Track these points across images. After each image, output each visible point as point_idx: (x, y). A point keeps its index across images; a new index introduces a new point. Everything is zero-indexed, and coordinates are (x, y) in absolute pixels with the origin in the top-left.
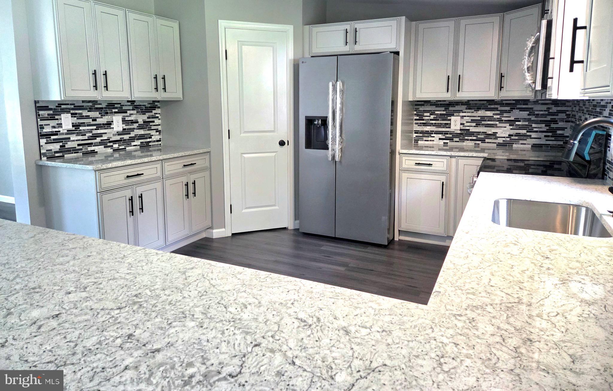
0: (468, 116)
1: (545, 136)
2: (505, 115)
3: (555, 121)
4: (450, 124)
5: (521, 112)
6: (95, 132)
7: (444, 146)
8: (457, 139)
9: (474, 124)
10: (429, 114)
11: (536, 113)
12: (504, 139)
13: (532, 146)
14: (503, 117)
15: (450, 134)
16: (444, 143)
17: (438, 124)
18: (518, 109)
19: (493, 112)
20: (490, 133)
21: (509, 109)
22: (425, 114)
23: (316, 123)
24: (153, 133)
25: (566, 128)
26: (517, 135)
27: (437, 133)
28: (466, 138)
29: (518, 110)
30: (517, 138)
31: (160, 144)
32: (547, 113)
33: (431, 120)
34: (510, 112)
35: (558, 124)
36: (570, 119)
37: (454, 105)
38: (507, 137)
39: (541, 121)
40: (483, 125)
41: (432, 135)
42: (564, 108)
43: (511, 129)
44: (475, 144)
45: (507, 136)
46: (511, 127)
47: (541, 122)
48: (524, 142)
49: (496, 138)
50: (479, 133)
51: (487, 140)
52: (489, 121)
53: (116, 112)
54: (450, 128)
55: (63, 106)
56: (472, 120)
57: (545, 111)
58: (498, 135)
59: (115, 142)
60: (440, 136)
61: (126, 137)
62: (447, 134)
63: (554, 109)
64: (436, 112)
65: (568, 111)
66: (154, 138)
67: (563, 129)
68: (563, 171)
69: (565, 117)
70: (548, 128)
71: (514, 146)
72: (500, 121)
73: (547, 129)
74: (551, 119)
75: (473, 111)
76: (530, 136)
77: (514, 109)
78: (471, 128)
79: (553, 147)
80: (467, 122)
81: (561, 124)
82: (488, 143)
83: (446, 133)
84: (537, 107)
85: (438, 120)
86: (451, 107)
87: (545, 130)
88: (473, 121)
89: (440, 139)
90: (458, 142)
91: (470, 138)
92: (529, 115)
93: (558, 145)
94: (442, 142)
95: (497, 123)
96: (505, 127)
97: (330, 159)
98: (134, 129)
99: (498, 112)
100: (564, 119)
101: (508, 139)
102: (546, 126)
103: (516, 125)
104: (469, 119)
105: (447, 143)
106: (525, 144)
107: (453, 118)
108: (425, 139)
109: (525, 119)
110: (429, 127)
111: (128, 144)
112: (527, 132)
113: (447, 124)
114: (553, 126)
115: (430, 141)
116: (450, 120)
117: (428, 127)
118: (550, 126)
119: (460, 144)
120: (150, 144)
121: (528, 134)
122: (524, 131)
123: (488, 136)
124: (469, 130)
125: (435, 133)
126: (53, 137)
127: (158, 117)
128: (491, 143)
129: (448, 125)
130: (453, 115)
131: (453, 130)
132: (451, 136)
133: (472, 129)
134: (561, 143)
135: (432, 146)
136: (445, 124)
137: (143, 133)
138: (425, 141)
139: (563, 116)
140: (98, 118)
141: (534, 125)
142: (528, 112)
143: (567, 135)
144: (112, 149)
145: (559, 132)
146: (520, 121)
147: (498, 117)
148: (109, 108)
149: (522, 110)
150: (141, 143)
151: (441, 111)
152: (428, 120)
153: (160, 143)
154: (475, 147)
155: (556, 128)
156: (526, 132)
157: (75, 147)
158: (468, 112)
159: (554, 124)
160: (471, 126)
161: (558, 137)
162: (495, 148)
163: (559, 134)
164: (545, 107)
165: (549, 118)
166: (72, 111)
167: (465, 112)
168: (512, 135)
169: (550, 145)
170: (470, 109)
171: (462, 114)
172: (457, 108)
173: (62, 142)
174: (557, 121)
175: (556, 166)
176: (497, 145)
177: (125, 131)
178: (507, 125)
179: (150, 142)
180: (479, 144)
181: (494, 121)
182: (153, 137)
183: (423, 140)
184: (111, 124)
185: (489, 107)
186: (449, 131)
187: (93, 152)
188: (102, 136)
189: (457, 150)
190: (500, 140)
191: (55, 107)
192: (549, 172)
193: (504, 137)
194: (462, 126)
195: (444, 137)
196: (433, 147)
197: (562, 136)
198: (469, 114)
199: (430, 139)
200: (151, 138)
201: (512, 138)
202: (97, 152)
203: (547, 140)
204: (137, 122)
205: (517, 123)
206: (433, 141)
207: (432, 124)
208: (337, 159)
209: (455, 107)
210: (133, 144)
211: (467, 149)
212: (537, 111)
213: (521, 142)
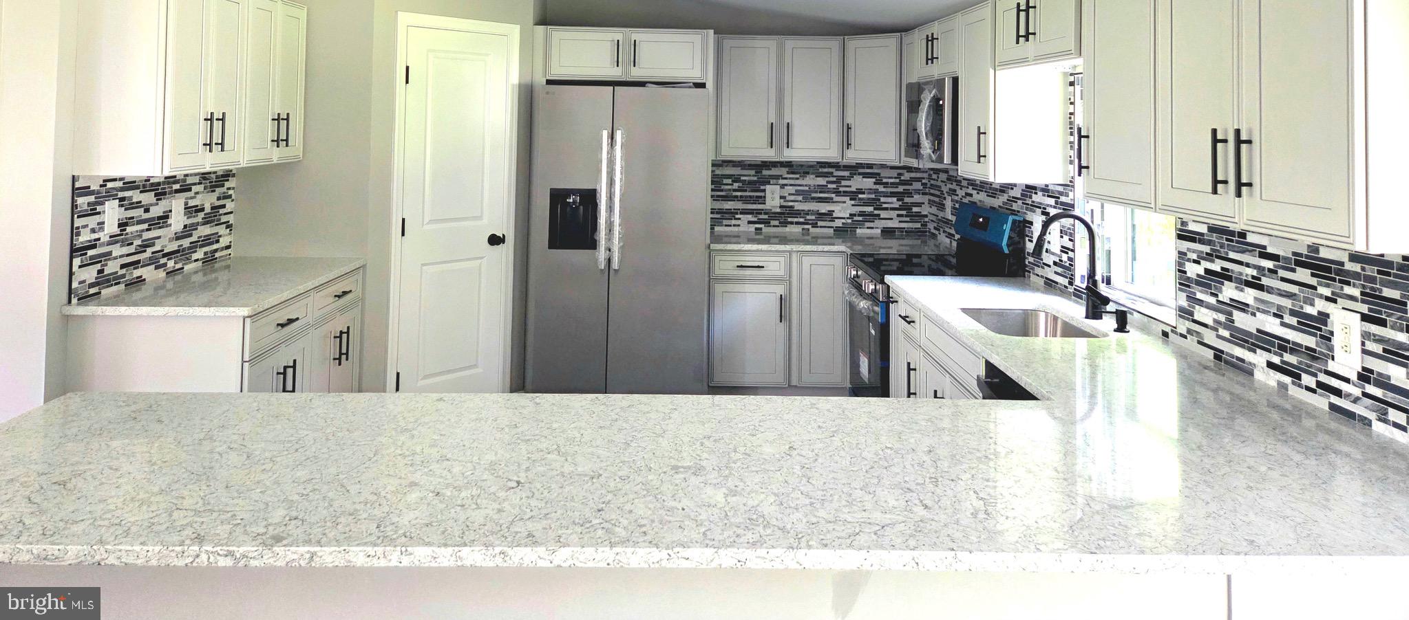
0: (791, 185)
1: (899, 216)
2: (844, 183)
3: (909, 194)
4: (765, 197)
5: (865, 179)
6: (147, 235)
7: (756, 234)
8: (776, 223)
9: (800, 198)
10: (730, 180)
11: (884, 180)
12: (843, 221)
13: (882, 231)
14: (840, 186)
15: (765, 214)
16: (756, 229)
17: (746, 197)
18: (860, 174)
19: (827, 179)
20: (823, 211)
21: (849, 175)
22: (725, 181)
23: (571, 201)
24: (222, 230)
25: (924, 203)
26: (862, 214)
27: (744, 212)
28: (790, 220)
29: (861, 177)
30: (861, 218)
31: (230, 254)
32: (897, 181)
33: (735, 190)
34: (850, 180)
35: (913, 197)
36: (927, 190)
37: (769, 166)
38: (848, 218)
39: (891, 193)
40: (813, 198)
41: (737, 216)
42: (918, 175)
43: (853, 205)
44: (803, 229)
45: (848, 216)
46: (853, 202)
47: (893, 194)
48: (871, 225)
49: (833, 220)
50: (808, 213)
51: (820, 223)
52: (821, 192)
53: (177, 191)
54: (765, 204)
55: (110, 185)
56: (796, 191)
57: (895, 178)
58: (835, 215)
59: (168, 255)
60: (750, 217)
61: (186, 243)
62: (761, 214)
63: (907, 176)
64: (743, 178)
65: (924, 178)
66: (224, 242)
67: (919, 205)
68: (924, 266)
69: (921, 188)
70: (900, 203)
71: (858, 231)
72: (838, 193)
73: (900, 206)
74: (904, 190)
75: (798, 176)
76: (879, 215)
77: (855, 174)
78: (796, 203)
79: (909, 233)
80: (789, 194)
81: (917, 198)
82: (821, 227)
83: (759, 212)
84: (884, 173)
85: (746, 191)
86: (766, 169)
87: (898, 206)
88: (798, 193)
89: (750, 222)
90: (778, 226)
91: (796, 220)
92: (875, 183)
93: (915, 228)
94: (752, 228)
95: (833, 195)
96: (845, 202)
97: (602, 266)
98: (198, 224)
99: (834, 179)
100: (919, 190)
101: (850, 221)
102: (898, 200)
103: (860, 199)
104: (792, 189)
105: (761, 229)
106: (872, 228)
107: (768, 187)
108: (725, 222)
109: (871, 189)
110: (732, 202)
111: (188, 259)
112: (875, 209)
113: (761, 197)
114: (907, 200)
115: (734, 225)
116: (764, 191)
117: (729, 202)
118: (903, 200)
119: (780, 230)
120: (217, 255)
121: (876, 212)
122: (870, 209)
123: (821, 216)
124: (792, 207)
125: (741, 213)
126: (91, 253)
127: (230, 196)
128: (825, 227)
129: (762, 200)
130: (769, 183)
131: (770, 208)
132: (766, 217)
133: (798, 206)
134: (918, 225)
135: (736, 234)
136: (757, 197)
137: (209, 233)
138: (726, 226)
139: (918, 186)
140: (152, 205)
141: (883, 199)
142: (874, 180)
143: (925, 213)
144: (165, 270)
145: (915, 209)
146: (864, 193)
147: (834, 186)
148: (169, 183)
149: (866, 175)
150: (206, 253)
151: (750, 176)
152: (730, 190)
153: (229, 251)
154: (803, 234)
155: (911, 203)
156: (872, 210)
157: (117, 272)
158: (790, 178)
159: (908, 197)
160: (797, 201)
161: (915, 216)
162: (832, 235)
163: (915, 212)
164: (894, 173)
165: (901, 189)
166: (121, 195)
167: (786, 178)
168: (855, 215)
169: (904, 228)
170: (793, 173)
171: (782, 182)
172: (774, 172)
173: (101, 261)
174: (911, 193)
175: (915, 260)
176: (834, 230)
177: (187, 231)
178: (847, 199)
179: (216, 251)
180: (808, 229)
181: (828, 192)
182: (221, 239)
183: (722, 226)
184: (167, 217)
185: (820, 170)
186: (763, 210)
187: (140, 280)
188: (153, 245)
189: (776, 240)
190: (838, 223)
191: (98, 188)
192: (906, 269)
193: (844, 218)
194: (782, 200)
195: (756, 219)
196: (738, 237)
197: (919, 215)
198: (792, 182)
199: (733, 222)
200: (218, 241)
201: (855, 218)
202: (144, 280)
203: (900, 222)
204: (202, 210)
205: (860, 196)
206: (739, 225)
207: (737, 197)
208: (615, 264)
209: (771, 169)
210: (195, 256)
211: (792, 238)
212: (886, 178)
213: (868, 224)
